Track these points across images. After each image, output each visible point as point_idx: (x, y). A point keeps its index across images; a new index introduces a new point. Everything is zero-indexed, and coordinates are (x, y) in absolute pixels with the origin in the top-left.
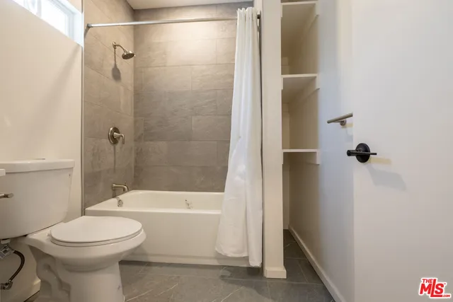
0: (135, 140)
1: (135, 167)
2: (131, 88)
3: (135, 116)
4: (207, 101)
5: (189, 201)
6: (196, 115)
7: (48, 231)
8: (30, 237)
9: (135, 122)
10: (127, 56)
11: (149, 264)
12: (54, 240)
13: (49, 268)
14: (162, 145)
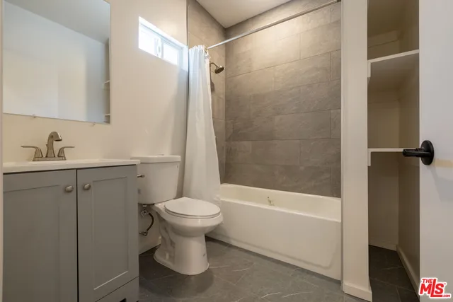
0: (226, 141)
1: (226, 164)
2: (223, 96)
3: (226, 120)
4: (290, 99)
5: (271, 199)
6: (278, 114)
7: (164, 204)
8: (156, 205)
9: (226, 124)
10: (218, 71)
11: (230, 246)
12: (167, 210)
13: (165, 229)
14: (247, 145)
